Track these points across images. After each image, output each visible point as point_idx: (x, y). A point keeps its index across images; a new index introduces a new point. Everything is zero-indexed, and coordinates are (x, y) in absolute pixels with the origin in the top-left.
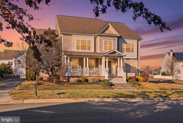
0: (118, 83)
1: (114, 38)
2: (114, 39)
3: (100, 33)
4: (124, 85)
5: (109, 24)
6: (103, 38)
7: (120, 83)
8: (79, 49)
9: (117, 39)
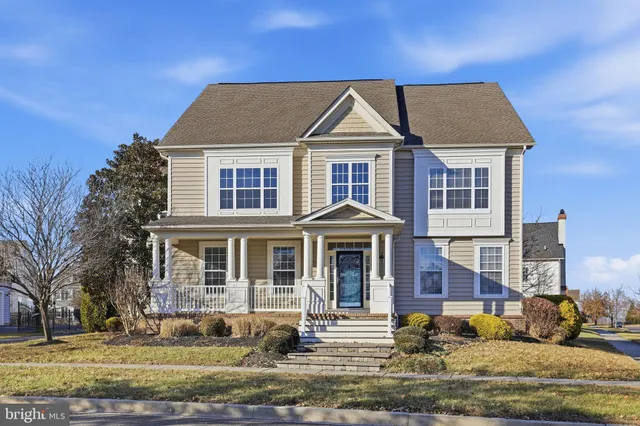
0: (352, 341)
1: (375, 151)
2: (377, 156)
3: (312, 135)
4: (361, 350)
5: (352, 91)
6: (324, 152)
7: (360, 341)
8: (231, 207)
9: (391, 153)
